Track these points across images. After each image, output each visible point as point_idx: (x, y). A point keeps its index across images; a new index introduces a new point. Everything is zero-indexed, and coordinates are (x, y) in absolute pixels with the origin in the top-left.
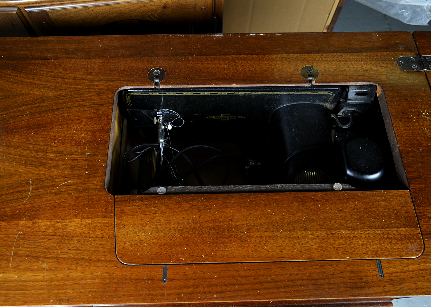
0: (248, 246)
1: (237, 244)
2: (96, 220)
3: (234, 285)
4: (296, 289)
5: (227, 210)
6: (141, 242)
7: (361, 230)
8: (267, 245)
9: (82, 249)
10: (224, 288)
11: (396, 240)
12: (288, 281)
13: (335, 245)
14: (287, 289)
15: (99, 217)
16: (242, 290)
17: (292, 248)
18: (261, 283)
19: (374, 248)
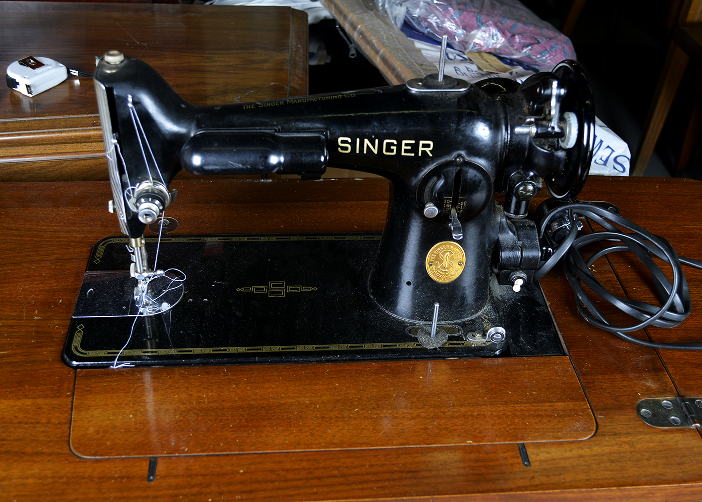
0: (300, 430)
1: (281, 428)
2: (41, 401)
3: (273, 482)
4: (380, 485)
5: (267, 385)
6: (114, 427)
7: (492, 407)
8: (332, 428)
9: (10, 439)
10: (254, 486)
11: (550, 417)
12: (367, 474)
13: (448, 426)
14: (365, 486)
15: (46, 397)
16: (287, 488)
17: (374, 431)
18: (319, 478)
19: (514, 429)
